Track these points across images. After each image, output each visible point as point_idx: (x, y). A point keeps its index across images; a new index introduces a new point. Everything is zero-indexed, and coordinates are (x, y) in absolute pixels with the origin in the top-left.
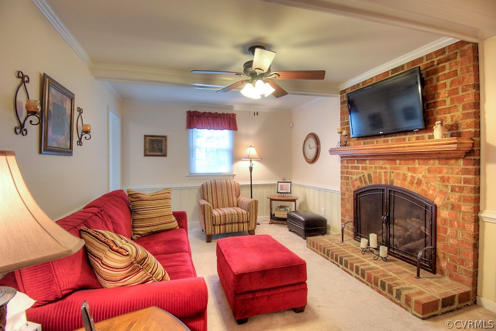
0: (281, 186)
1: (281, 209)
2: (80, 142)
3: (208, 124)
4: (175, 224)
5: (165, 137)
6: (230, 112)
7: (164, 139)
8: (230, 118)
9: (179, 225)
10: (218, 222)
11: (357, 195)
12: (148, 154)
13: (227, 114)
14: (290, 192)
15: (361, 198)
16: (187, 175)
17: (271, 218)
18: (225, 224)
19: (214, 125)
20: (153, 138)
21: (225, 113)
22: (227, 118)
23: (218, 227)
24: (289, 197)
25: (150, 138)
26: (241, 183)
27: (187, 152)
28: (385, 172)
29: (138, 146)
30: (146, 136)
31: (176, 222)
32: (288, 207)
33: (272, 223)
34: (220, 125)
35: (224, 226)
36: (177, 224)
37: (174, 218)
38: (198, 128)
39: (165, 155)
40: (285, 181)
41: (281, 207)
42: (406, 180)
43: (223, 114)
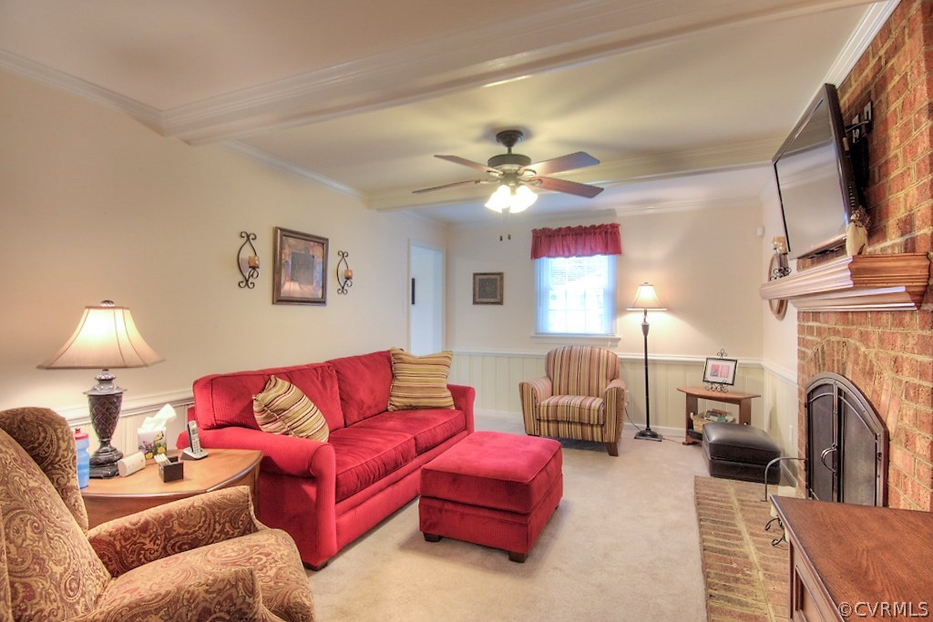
0: (713, 366)
1: (712, 418)
2: (342, 290)
3: (566, 249)
4: (449, 401)
5: (501, 274)
6: (607, 221)
7: (498, 277)
8: (606, 233)
9: (455, 405)
10: (543, 415)
11: (809, 395)
12: (477, 300)
13: (600, 227)
14: (731, 382)
15: (815, 404)
16: (533, 335)
17: (688, 433)
18: (558, 422)
19: (576, 249)
20: (485, 277)
21: (597, 225)
22: (600, 233)
23: (546, 424)
24: (731, 392)
25: (481, 277)
26: (621, 355)
27: (534, 298)
28: (838, 342)
29: (465, 289)
30: (475, 275)
31: (451, 399)
32: (730, 414)
33: (689, 444)
34: (588, 248)
35: (555, 425)
36: (452, 403)
37: (449, 393)
38: (549, 256)
39: (500, 303)
40: (724, 358)
41: (714, 413)
42: (857, 364)
43: (593, 227)
